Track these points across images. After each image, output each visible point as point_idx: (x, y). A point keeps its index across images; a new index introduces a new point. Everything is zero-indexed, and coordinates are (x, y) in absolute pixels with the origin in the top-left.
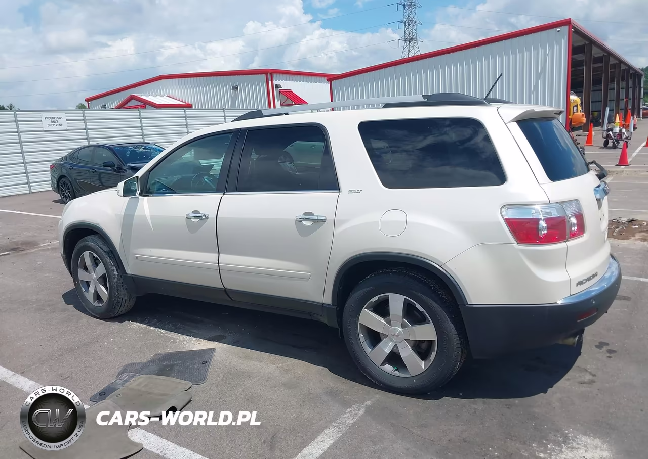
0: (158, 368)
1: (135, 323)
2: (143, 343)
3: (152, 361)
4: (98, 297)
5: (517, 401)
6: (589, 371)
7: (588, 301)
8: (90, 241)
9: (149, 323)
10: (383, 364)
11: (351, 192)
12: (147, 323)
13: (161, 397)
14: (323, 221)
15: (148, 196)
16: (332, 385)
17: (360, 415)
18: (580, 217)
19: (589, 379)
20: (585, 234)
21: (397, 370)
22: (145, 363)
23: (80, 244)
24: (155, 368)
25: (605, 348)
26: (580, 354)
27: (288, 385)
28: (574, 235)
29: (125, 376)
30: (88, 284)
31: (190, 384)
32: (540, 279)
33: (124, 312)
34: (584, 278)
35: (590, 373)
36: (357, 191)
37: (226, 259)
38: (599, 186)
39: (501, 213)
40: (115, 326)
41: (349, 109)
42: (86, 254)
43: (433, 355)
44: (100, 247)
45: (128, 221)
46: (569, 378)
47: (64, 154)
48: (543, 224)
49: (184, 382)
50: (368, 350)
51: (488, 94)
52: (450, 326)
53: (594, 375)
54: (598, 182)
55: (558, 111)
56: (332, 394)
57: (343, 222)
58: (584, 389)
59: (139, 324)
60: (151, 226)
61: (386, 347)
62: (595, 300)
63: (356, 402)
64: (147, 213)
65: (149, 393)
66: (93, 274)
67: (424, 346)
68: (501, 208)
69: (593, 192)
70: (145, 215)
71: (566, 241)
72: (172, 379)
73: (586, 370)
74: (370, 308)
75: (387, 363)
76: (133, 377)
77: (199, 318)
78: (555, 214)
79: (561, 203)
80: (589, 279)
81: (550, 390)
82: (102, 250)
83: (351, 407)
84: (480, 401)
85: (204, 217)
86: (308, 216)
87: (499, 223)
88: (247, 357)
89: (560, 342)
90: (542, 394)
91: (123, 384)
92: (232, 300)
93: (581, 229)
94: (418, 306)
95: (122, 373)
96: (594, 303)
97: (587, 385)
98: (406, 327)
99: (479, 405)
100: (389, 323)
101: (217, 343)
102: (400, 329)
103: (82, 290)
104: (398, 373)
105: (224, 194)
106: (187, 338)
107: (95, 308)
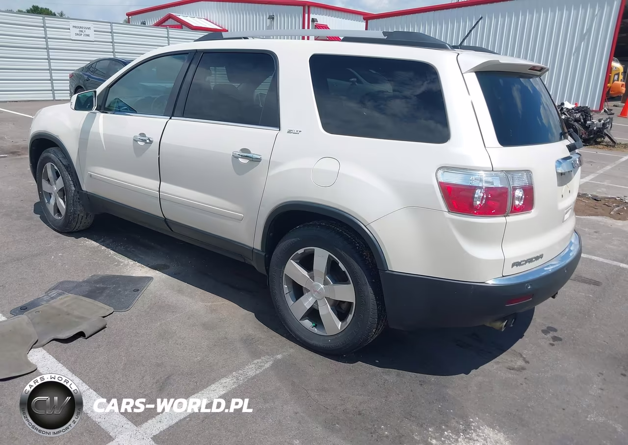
0: (90, 289)
1: (90, 240)
2: (88, 262)
3: (87, 282)
4: (57, 211)
5: (433, 378)
6: (524, 356)
7: (522, 285)
8: (51, 153)
9: (103, 243)
10: (303, 318)
11: (289, 132)
12: (101, 242)
13: (77, 320)
14: (258, 160)
15: (107, 113)
16: (251, 332)
17: (264, 368)
18: (529, 191)
19: (520, 366)
20: (533, 211)
21: (315, 326)
22: (80, 282)
23: (44, 154)
24: (87, 288)
25: (552, 334)
26: (521, 336)
27: (206, 326)
28: (516, 210)
29: (54, 293)
30: (49, 195)
31: (112, 310)
32: (468, 254)
33: (81, 228)
34: (522, 260)
35: (524, 359)
36: (295, 132)
37: (167, 188)
38: (566, 159)
39: (436, 175)
40: (70, 241)
41: (295, 39)
42: (48, 165)
43: (350, 317)
44: (60, 160)
45: (84, 135)
46: (500, 361)
47: (83, 64)
48: (479, 193)
49: (107, 307)
50: (290, 302)
51: (464, 40)
52: (369, 291)
53: (527, 362)
54: (567, 154)
55: (538, 67)
56: (248, 342)
57: (278, 164)
58: (510, 375)
59: (93, 242)
60: (103, 143)
61: (307, 302)
62: (531, 284)
63: (268, 354)
64: (101, 131)
65: (68, 314)
66: (54, 186)
67: (344, 306)
68: (438, 170)
69: (554, 164)
70: (99, 133)
71: (506, 216)
72: (97, 303)
73: (521, 356)
74: (296, 260)
75: (308, 318)
76: (62, 295)
77: (153, 244)
78: (497, 184)
79: (508, 172)
80: (530, 261)
81: (473, 372)
82: (61, 163)
83: (260, 358)
84: (394, 372)
85: (148, 141)
86: (245, 153)
87: (433, 187)
88: (180, 291)
89: (488, 325)
90: (463, 375)
91: (48, 301)
92: (172, 230)
93: (528, 204)
94: (341, 265)
95: (53, 289)
96: (529, 287)
97: (516, 372)
98: (327, 285)
99: (391, 376)
100: (312, 277)
101: (158, 272)
102: (322, 286)
103: (45, 201)
104: (316, 330)
105: (170, 118)
106: (131, 262)
107: (55, 221)
